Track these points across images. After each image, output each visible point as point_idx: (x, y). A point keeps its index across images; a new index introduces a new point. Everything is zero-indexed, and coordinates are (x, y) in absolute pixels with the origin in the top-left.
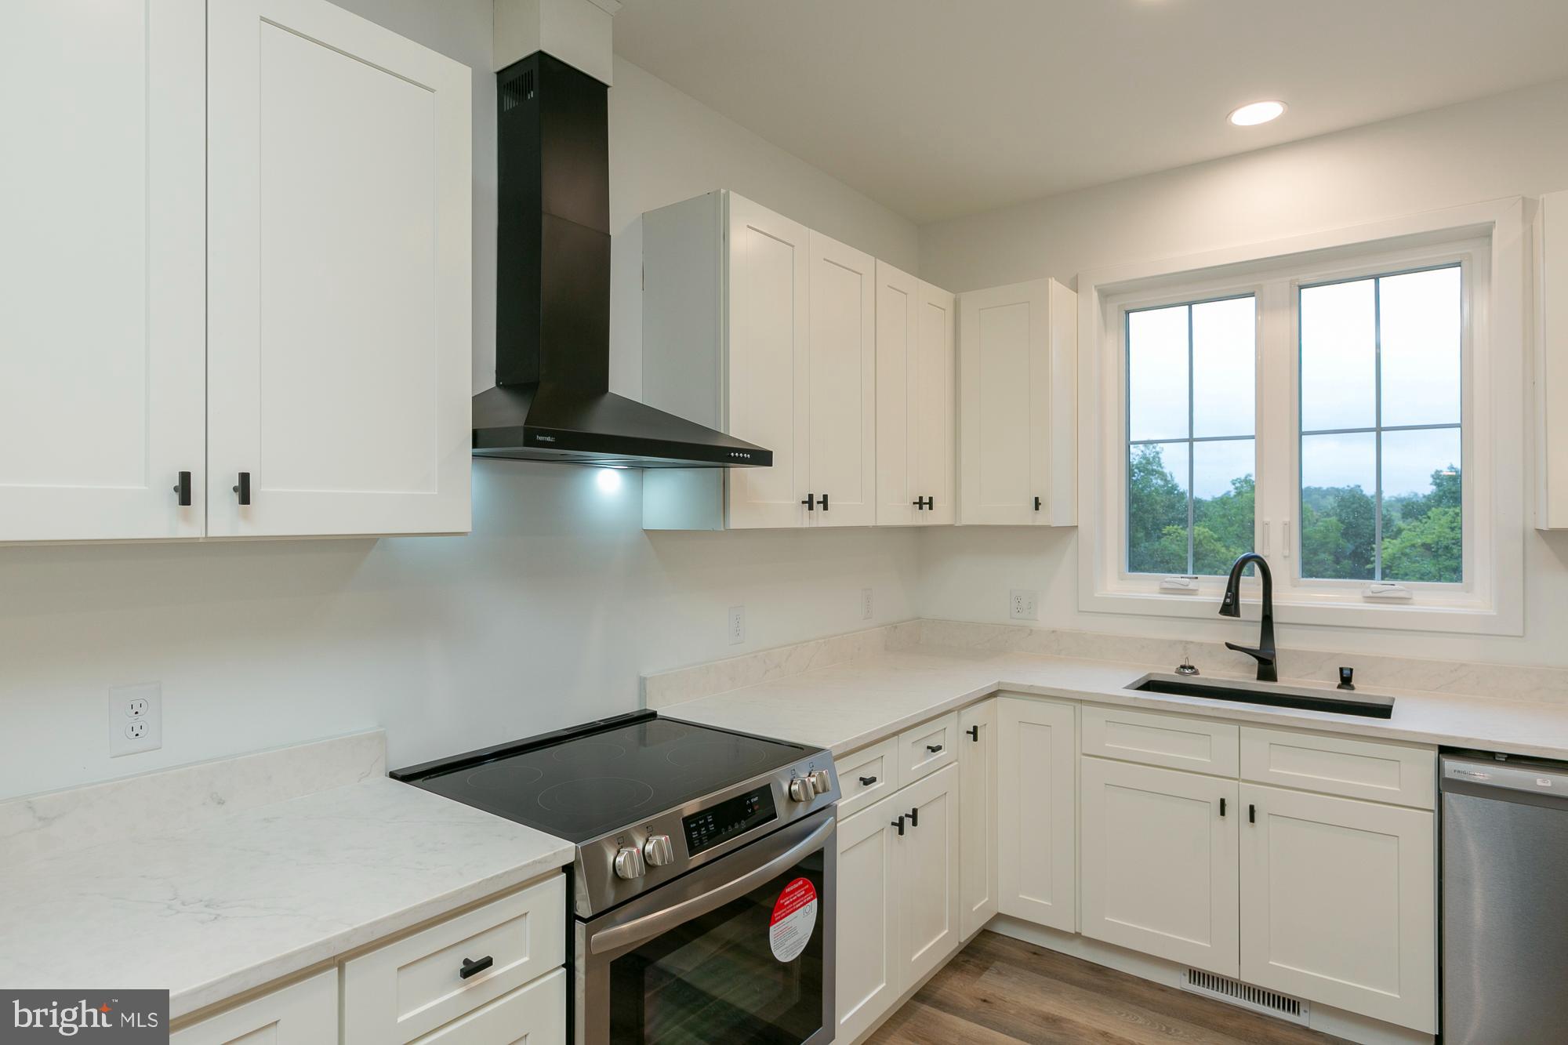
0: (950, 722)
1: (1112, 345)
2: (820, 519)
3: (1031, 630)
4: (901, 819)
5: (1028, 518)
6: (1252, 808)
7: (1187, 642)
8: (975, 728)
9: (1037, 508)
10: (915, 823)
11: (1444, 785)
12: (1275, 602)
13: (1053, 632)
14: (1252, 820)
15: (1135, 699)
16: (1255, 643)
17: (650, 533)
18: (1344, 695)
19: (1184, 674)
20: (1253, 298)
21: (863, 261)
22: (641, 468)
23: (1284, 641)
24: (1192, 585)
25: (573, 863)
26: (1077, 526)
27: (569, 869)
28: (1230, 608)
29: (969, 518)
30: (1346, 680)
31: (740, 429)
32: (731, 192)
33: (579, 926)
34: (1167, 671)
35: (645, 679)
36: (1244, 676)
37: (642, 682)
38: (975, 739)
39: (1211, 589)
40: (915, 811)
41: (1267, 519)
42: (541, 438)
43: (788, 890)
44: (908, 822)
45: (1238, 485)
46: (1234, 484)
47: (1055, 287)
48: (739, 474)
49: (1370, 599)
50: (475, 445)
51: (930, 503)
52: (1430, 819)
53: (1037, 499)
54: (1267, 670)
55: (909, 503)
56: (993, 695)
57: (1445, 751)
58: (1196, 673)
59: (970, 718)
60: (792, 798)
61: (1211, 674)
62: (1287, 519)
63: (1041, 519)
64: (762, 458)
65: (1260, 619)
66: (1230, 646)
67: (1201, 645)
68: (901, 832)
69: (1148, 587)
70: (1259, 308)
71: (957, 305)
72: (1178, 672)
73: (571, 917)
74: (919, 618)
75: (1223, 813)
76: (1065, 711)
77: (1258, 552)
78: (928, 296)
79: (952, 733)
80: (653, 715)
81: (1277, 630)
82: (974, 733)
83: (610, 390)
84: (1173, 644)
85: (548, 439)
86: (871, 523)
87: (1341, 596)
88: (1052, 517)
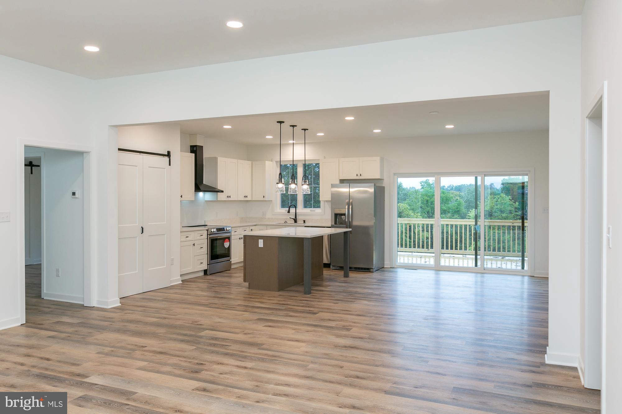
0: (248, 228)
1: (278, 170)
2: (229, 199)
3: (265, 218)
5: (263, 199)
12: (297, 211)
13: (268, 218)
17: (205, 201)
21: (235, 161)
22: (204, 193)
23: (299, 217)
26: (272, 200)
27: (207, 230)
28: (289, 212)
29: (253, 199)
31: (219, 188)
33: (208, 235)
36: (293, 222)
37: (205, 221)
44: (241, 239)
47: (267, 162)
48: (219, 193)
51: (247, 197)
53: (264, 196)
54: (296, 221)
55: (243, 196)
56: (255, 225)
58: (287, 223)
59: (251, 228)
60: (227, 230)
64: (222, 192)
65: (294, 214)
66: (290, 218)
69: (283, 210)
71: (252, 163)
72: (284, 222)
73: (207, 235)
74: (247, 217)
78: (247, 163)
80: (207, 225)
81: (298, 215)
82: (252, 230)
83: (204, 183)
86: (237, 200)
87: (308, 210)
88: (266, 199)
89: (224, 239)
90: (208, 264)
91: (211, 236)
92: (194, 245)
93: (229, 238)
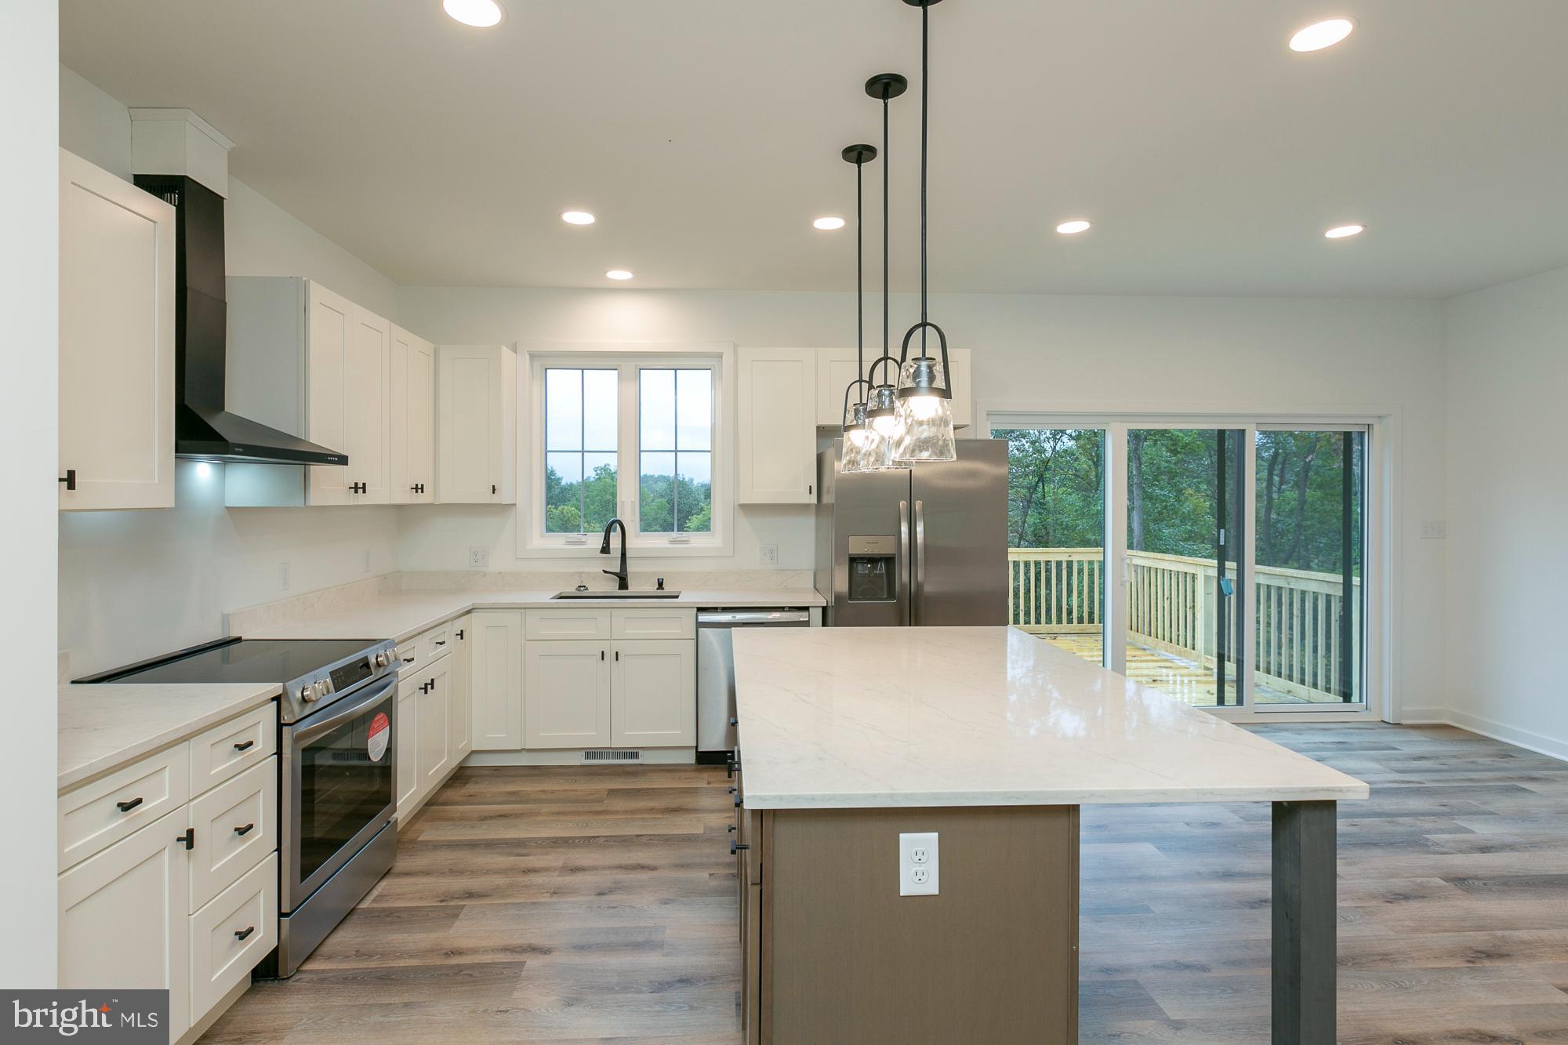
0: (447, 627)
1: (537, 388)
2: (361, 499)
3: (485, 573)
4: (426, 685)
5: (487, 498)
6: (617, 653)
7: (581, 573)
8: (462, 631)
9: (494, 493)
10: (432, 688)
11: (700, 625)
12: (627, 546)
13: (500, 573)
14: (617, 659)
15: (557, 603)
16: (618, 570)
17: (231, 510)
18: (660, 593)
19: (579, 590)
20: (616, 371)
21: (382, 322)
22: (226, 462)
23: (631, 568)
24: (584, 539)
25: (280, 695)
26: (515, 504)
27: (276, 699)
28: (605, 549)
29: (445, 498)
30: (660, 585)
31: (319, 437)
32: (311, 281)
33: (285, 729)
34: (571, 590)
35: (229, 615)
36: (612, 587)
37: (224, 617)
38: (462, 638)
39: (596, 540)
40: (433, 680)
41: (623, 500)
42: (237, 449)
43: (376, 719)
44: (429, 686)
45: (598, 472)
46: (596, 471)
47: (506, 352)
48: (317, 470)
49: (673, 542)
50: (177, 451)
51: (422, 489)
52: (693, 643)
53: (494, 486)
54: (623, 585)
55: (408, 489)
56: (469, 612)
57: (700, 610)
58: (587, 589)
59: (457, 626)
60: (378, 665)
61: (594, 588)
62: (633, 499)
63: (495, 499)
64: (343, 460)
65: (620, 556)
66: (605, 572)
67: (589, 573)
68: (426, 692)
69: (558, 541)
70: (620, 378)
71: (436, 352)
72: (577, 589)
73: (280, 726)
74: (399, 572)
75: (603, 659)
76: (514, 617)
77: (618, 518)
78: (419, 346)
79: (449, 632)
80: (238, 640)
81: (628, 561)
82: (461, 634)
83: (226, 410)
84: (573, 574)
85: (241, 450)
86: (384, 503)
87: (658, 541)
88: (502, 498)
89: (363, 723)
90: (285, 909)
91: (303, 727)
92: (189, 839)
93: (387, 708)
